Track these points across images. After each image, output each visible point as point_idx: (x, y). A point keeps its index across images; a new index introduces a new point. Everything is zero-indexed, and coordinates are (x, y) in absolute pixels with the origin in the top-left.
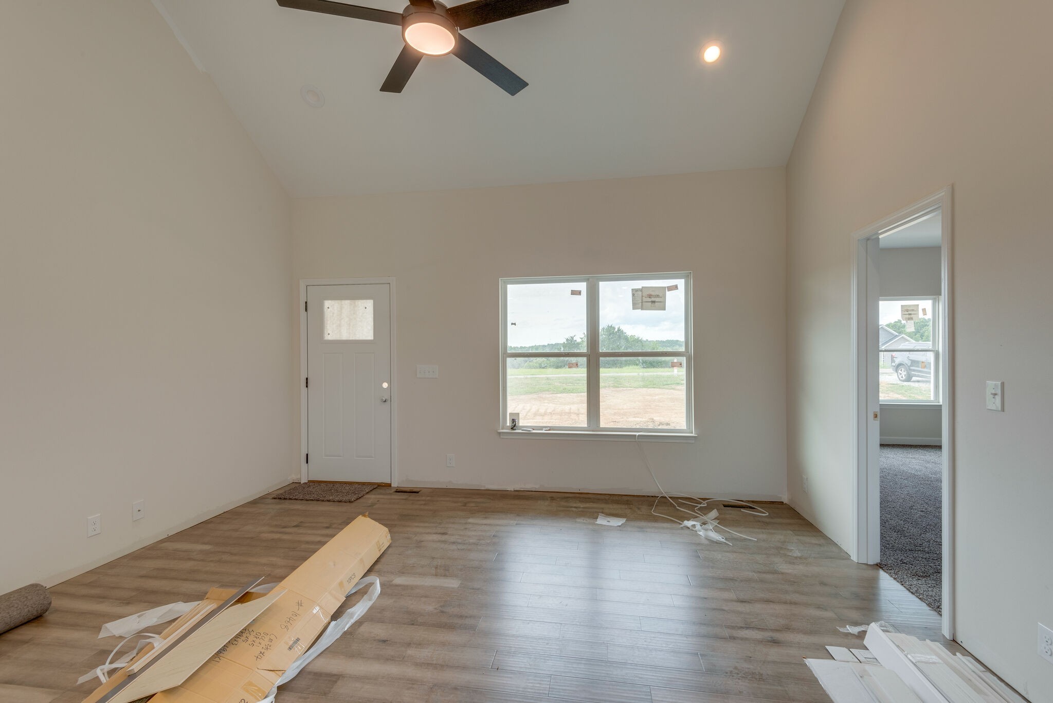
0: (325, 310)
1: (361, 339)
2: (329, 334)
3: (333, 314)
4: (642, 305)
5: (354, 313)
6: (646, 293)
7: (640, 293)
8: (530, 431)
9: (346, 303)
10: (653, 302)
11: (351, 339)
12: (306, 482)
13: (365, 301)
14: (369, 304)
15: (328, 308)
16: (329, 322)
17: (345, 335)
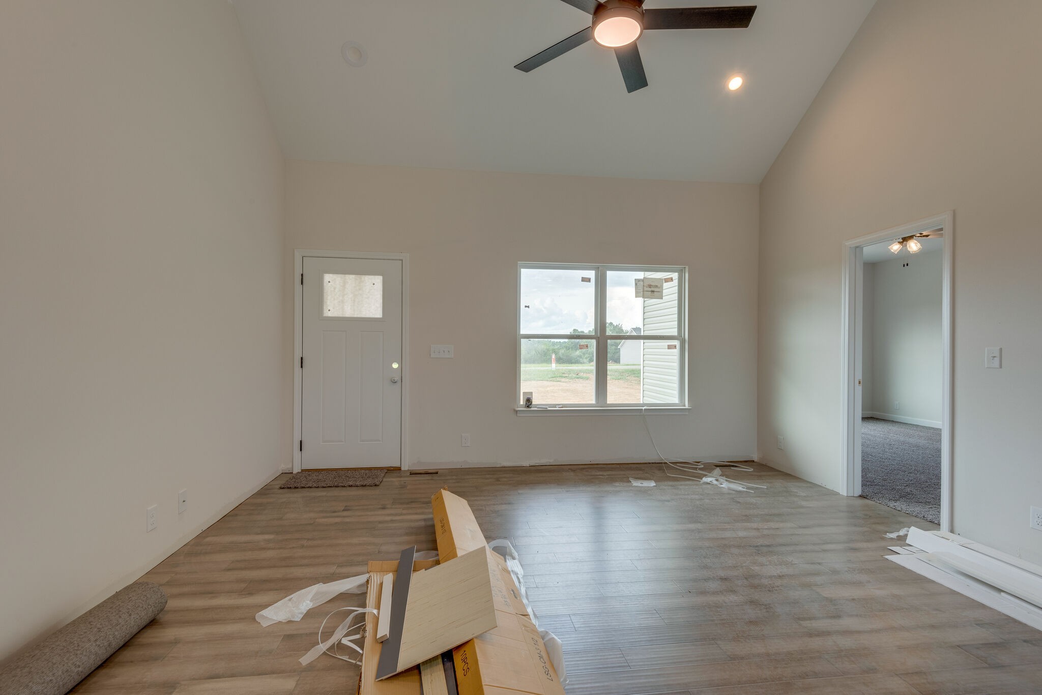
0: (325, 284)
1: (368, 316)
2: (329, 310)
3: (335, 289)
4: (643, 294)
5: (360, 289)
6: (646, 283)
7: (642, 283)
8: (547, 408)
9: (351, 278)
10: (653, 291)
11: (355, 316)
12: (300, 471)
13: (372, 277)
14: (378, 280)
15: (329, 282)
16: (329, 298)
17: (348, 311)
